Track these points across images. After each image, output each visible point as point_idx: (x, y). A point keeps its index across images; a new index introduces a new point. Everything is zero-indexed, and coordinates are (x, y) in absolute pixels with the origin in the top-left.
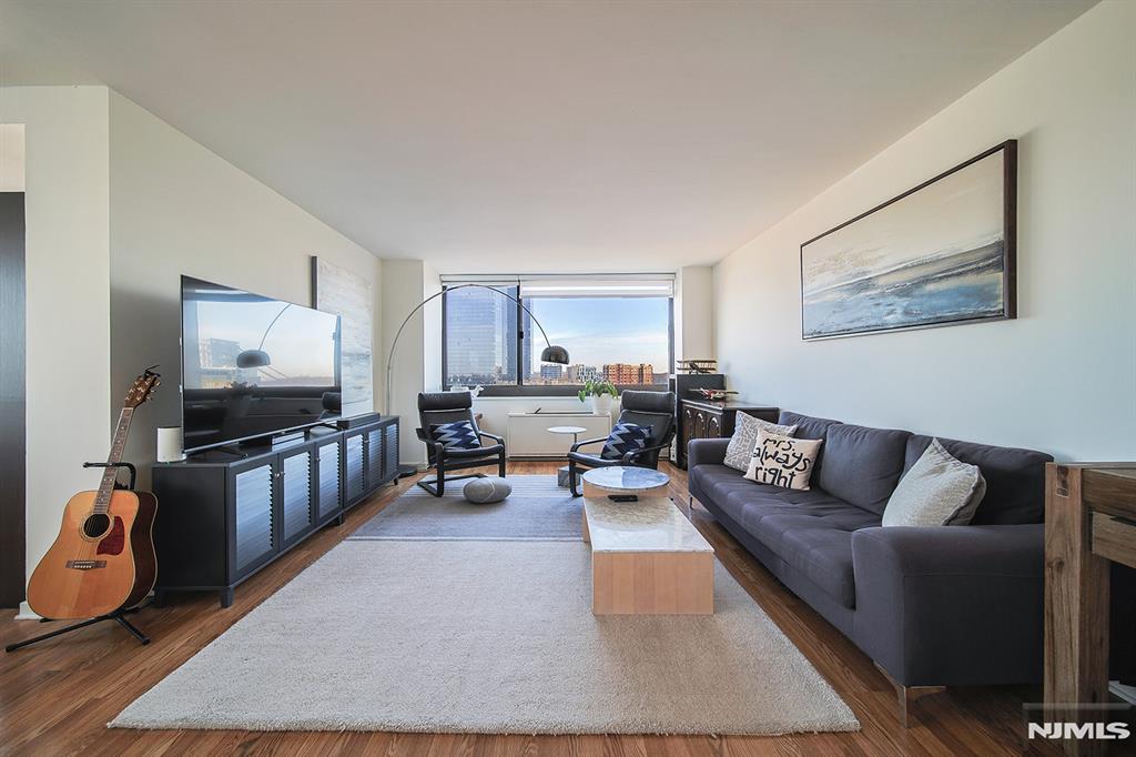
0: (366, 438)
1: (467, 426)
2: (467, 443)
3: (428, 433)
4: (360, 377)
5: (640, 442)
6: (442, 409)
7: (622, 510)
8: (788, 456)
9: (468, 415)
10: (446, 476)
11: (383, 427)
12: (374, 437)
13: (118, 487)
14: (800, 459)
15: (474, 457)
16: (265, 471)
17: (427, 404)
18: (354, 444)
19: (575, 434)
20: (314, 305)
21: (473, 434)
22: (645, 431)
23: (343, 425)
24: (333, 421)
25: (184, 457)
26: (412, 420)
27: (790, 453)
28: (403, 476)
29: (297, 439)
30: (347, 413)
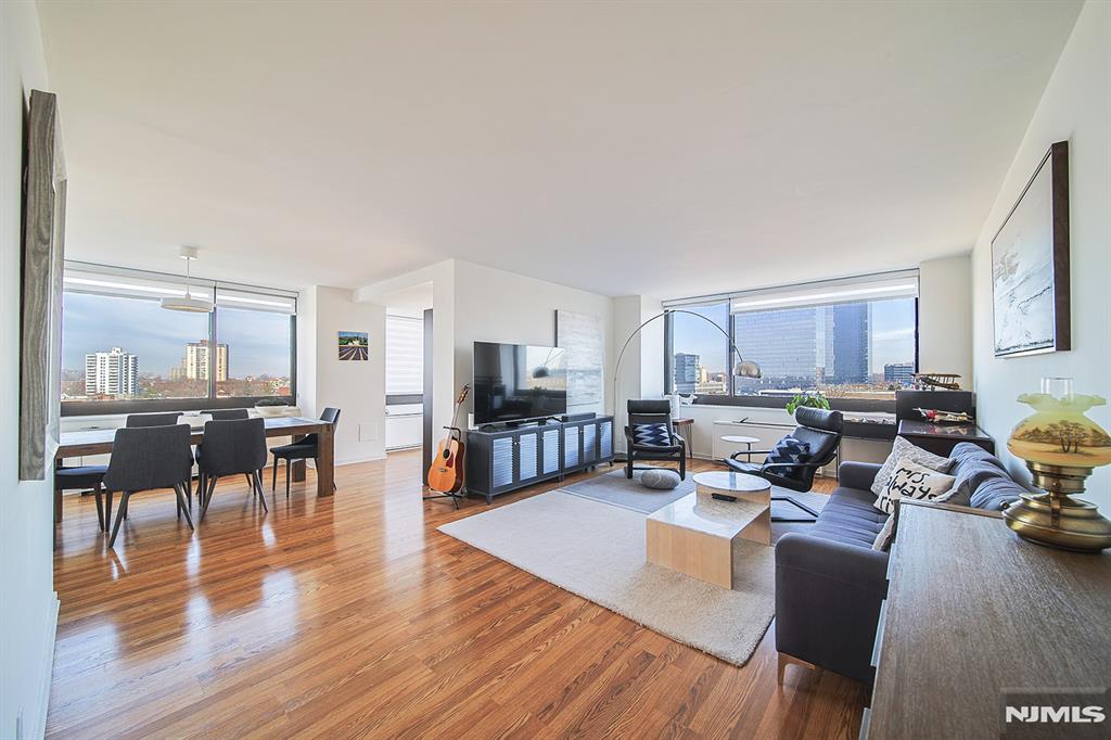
0: (581, 429)
1: (661, 428)
2: (658, 439)
3: (631, 431)
4: (592, 386)
5: (794, 457)
6: (647, 413)
7: (719, 506)
8: (915, 489)
9: (666, 419)
10: (634, 466)
11: (599, 423)
12: (589, 431)
13: (453, 438)
14: (925, 493)
15: (660, 453)
16: (509, 440)
17: (635, 409)
18: (571, 434)
19: (749, 444)
20: (556, 346)
21: (666, 435)
22: (801, 448)
23: (565, 419)
24: (559, 417)
25: (477, 428)
26: (623, 419)
27: (917, 486)
28: (616, 461)
29: (534, 425)
30: (570, 412)
